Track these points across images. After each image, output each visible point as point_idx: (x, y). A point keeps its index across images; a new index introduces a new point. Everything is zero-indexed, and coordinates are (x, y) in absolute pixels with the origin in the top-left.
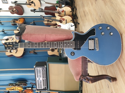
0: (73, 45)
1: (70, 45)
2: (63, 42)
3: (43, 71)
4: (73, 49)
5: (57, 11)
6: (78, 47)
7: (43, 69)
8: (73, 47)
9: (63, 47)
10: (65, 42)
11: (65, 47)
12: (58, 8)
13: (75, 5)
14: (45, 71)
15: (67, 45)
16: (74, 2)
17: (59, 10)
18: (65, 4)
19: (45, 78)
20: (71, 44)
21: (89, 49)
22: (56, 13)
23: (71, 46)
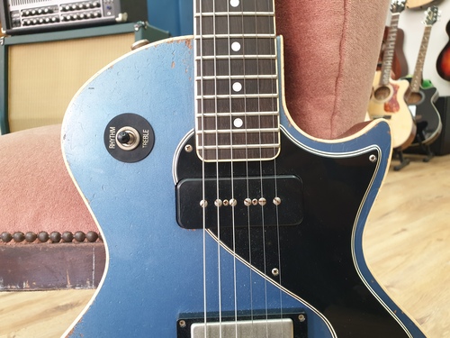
0: (238, 138)
1: (237, 105)
2: (264, 24)
3: (98, 5)
4: (191, 141)
5: (391, 81)
6: (211, 199)
7: (109, 8)
8: (208, 139)
9: (206, 24)
10: (268, 46)
11: (206, 46)
12: (403, 85)
13: (412, 164)
14: (99, 16)
15: (238, 66)
16: (425, 161)
17: (396, 88)
18: (420, 117)
19: (65, 19)
20: (250, 122)
21: (189, 323)
22: (382, 78)
23: (225, 122)
